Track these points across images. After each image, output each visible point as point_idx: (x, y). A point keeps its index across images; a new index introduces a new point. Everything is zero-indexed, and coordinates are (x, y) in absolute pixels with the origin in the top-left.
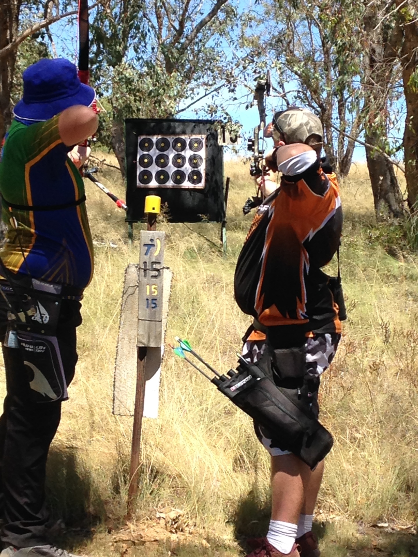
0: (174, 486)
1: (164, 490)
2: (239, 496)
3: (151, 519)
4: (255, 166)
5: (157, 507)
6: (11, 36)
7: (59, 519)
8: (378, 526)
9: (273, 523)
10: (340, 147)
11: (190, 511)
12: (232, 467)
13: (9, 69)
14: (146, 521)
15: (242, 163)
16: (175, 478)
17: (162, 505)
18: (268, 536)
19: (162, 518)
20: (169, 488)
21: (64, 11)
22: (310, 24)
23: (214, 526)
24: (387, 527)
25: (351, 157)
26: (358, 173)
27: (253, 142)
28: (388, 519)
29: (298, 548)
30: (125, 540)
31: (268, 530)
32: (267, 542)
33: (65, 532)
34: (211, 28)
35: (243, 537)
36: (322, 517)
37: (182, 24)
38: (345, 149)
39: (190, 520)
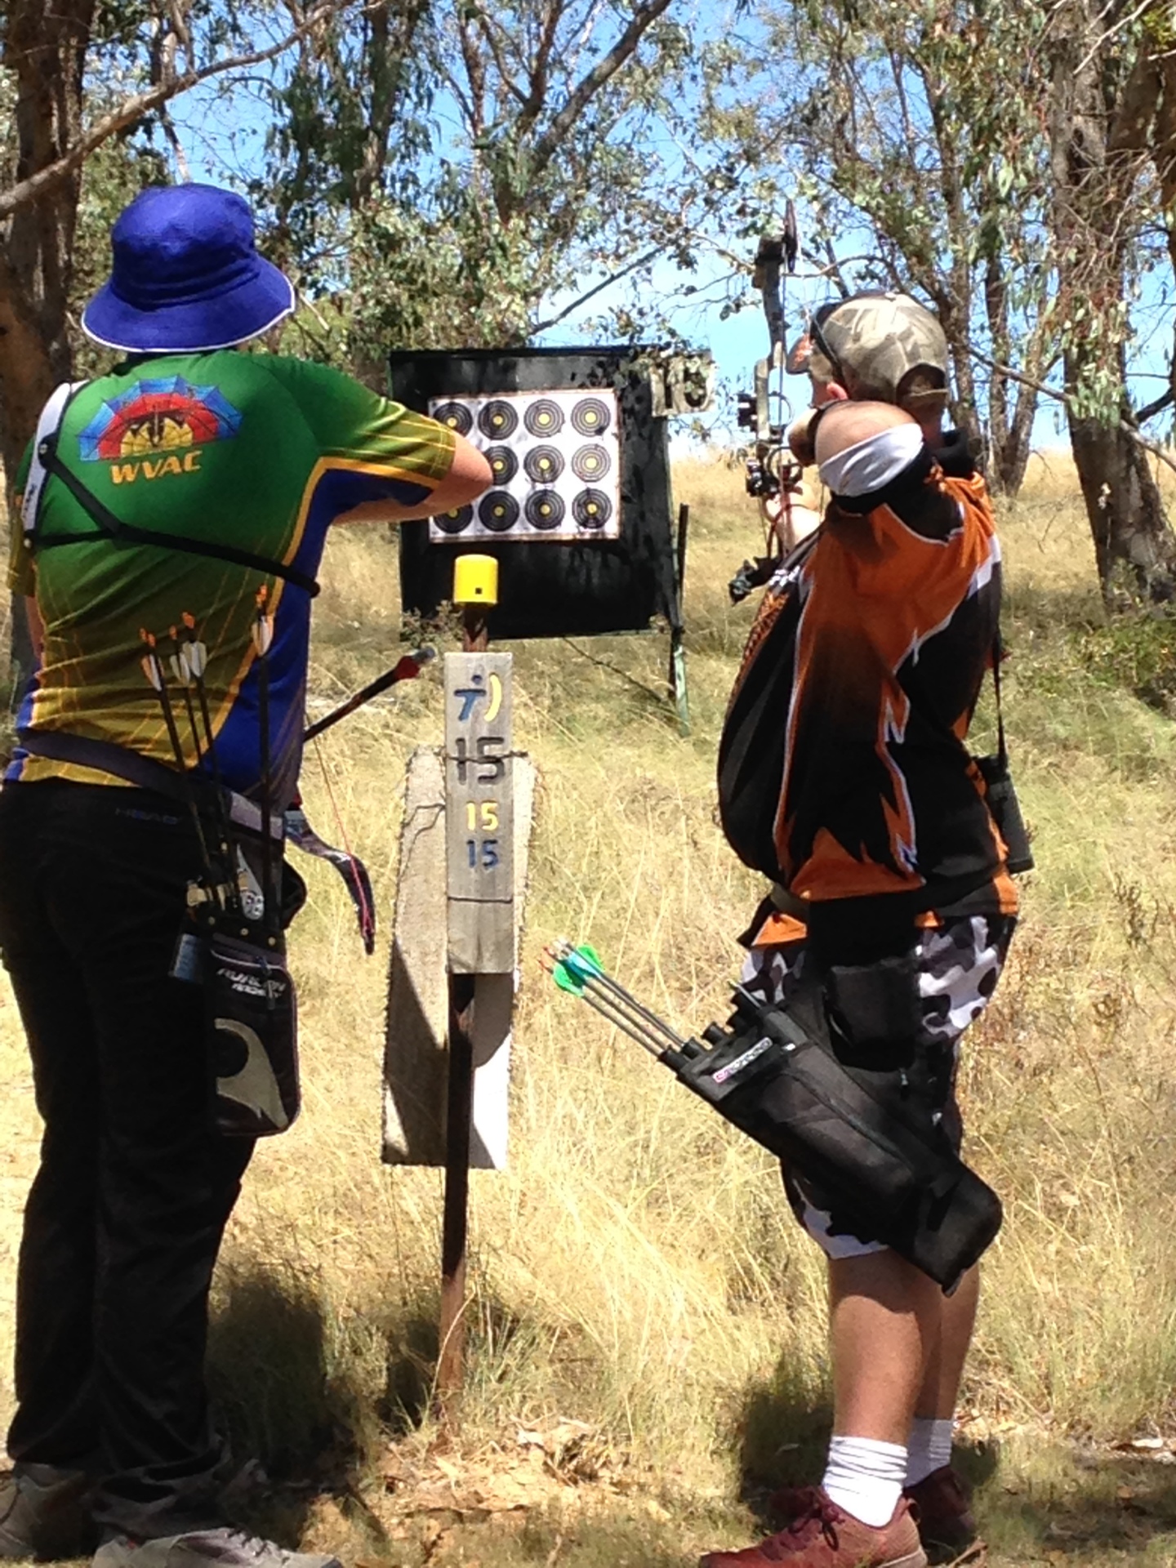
0: (564, 1357)
1: (537, 1368)
2: (744, 1378)
3: (504, 1448)
4: (761, 469)
5: (519, 1415)
6: (64, 135)
7: (250, 1458)
8: (1135, 1449)
9: (839, 1443)
10: (997, 409)
11: (610, 1423)
12: (724, 1301)
13: (60, 226)
14: (489, 1456)
15: (722, 465)
16: (564, 1336)
17: (532, 1410)
18: (827, 1480)
19: (533, 1448)
20: (551, 1361)
21: (206, 60)
22: (897, 66)
23: (680, 1461)
24: (1157, 1450)
25: (1028, 434)
26: (1048, 480)
27: (753, 402)
28: (1162, 1428)
29: (912, 1510)
30: (434, 1510)
31: (827, 1464)
32: (825, 1496)
33: (266, 1494)
34: (622, 90)
35: (761, 1489)
36: (979, 1428)
37: (537, 82)
38: (1011, 412)
39: (611, 1446)
